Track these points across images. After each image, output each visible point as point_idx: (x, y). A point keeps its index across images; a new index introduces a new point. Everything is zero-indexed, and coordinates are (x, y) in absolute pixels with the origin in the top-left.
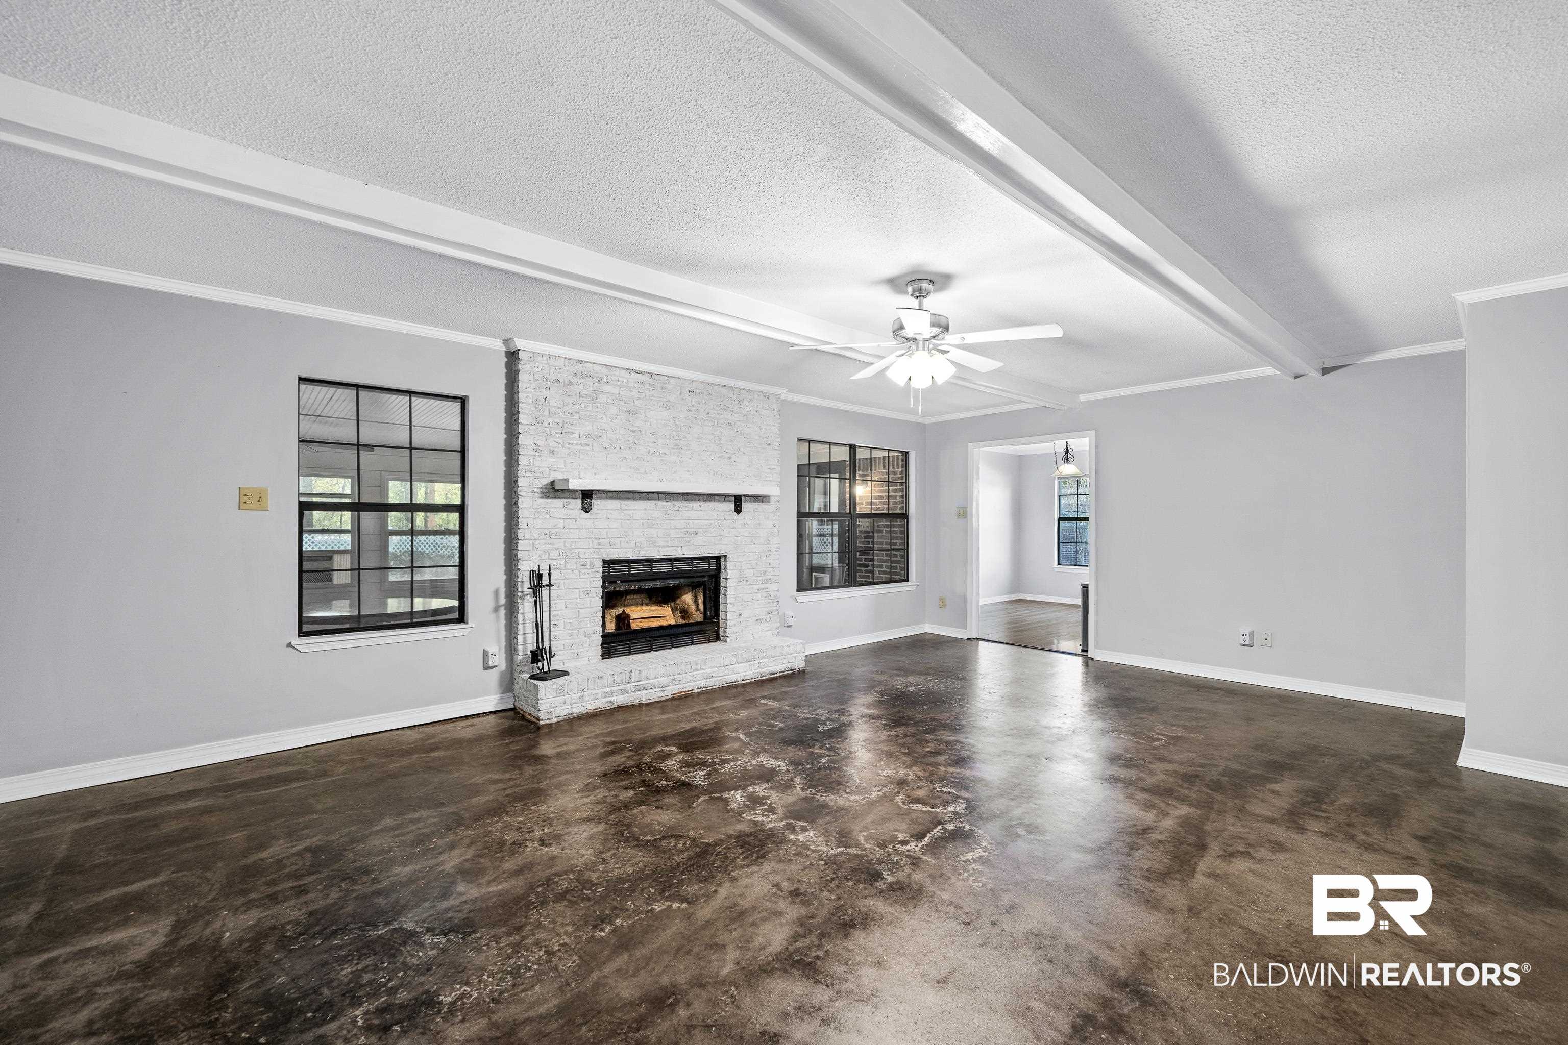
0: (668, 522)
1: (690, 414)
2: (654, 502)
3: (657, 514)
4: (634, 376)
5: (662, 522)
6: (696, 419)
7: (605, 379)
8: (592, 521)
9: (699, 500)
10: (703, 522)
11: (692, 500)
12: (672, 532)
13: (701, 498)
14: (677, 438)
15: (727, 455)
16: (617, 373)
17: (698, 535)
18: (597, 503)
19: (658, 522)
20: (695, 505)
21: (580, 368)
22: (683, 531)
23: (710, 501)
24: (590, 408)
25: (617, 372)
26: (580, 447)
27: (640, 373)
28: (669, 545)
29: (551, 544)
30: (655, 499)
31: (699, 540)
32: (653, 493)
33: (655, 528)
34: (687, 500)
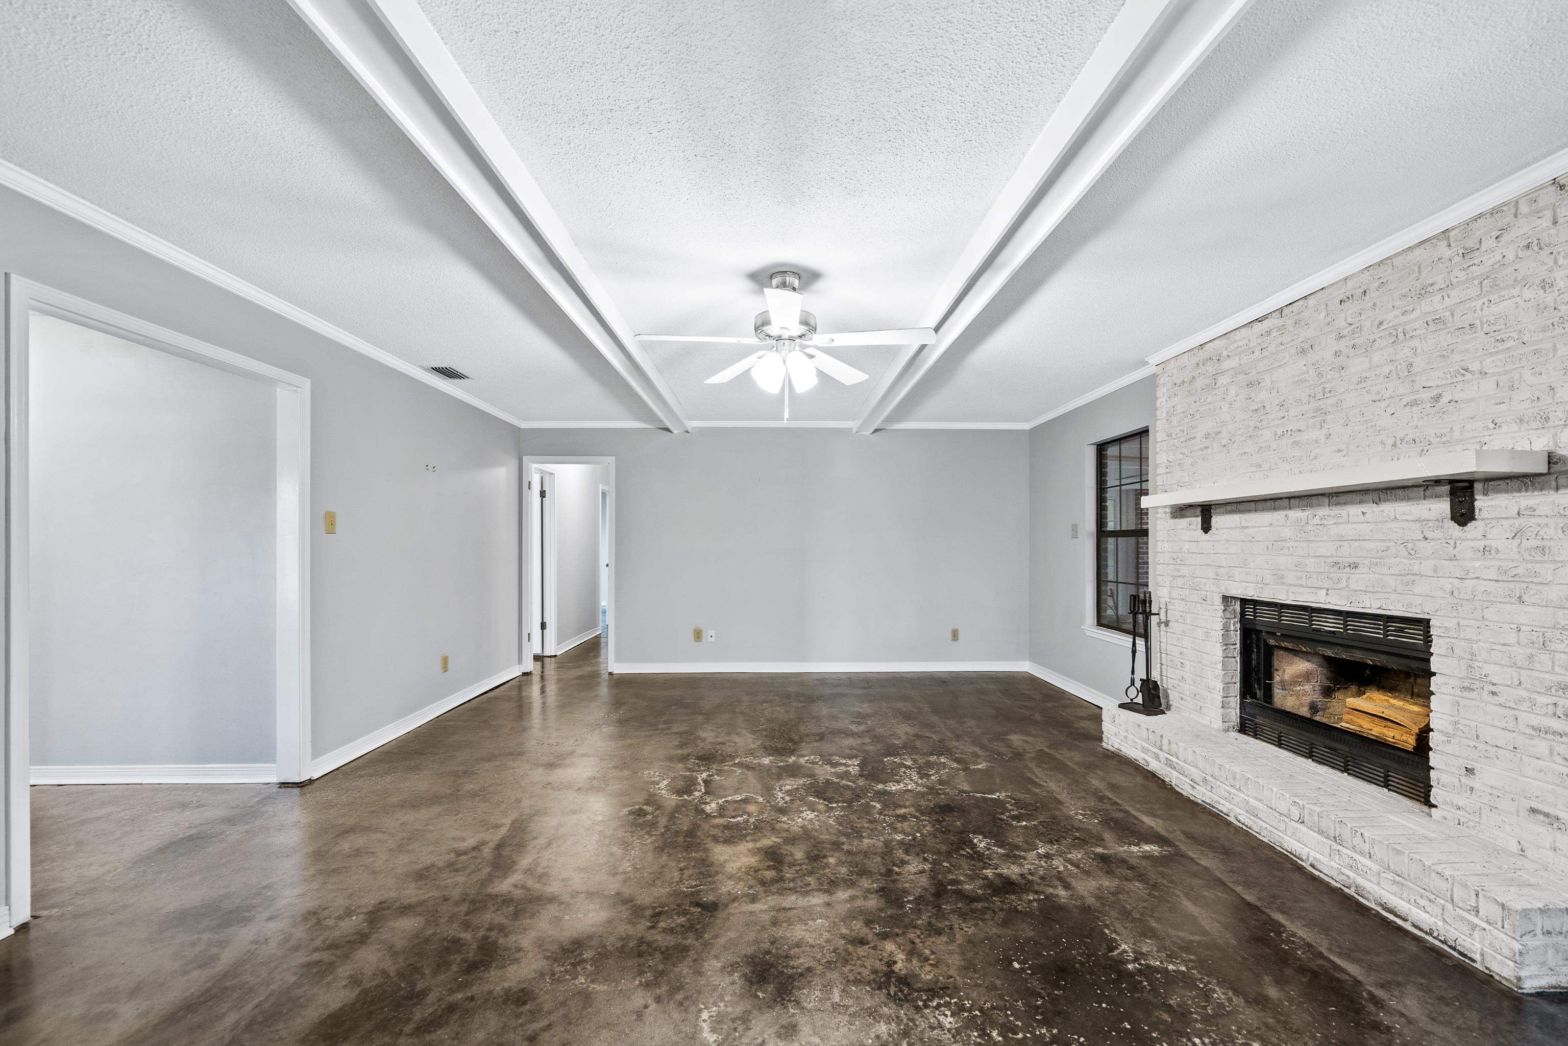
0: (1304, 544)
1: (1343, 345)
2: (1284, 513)
3: (1287, 532)
4: (1258, 327)
5: (1296, 544)
6: (1354, 347)
7: (1225, 353)
8: (1212, 543)
9: (1361, 502)
10: (1372, 545)
11: (1345, 504)
12: (1310, 561)
13: (1365, 497)
14: (1319, 396)
15: (1426, 395)
16: (1238, 338)
17: (1358, 571)
18: (1217, 520)
19: (1290, 544)
20: (1353, 511)
21: (1202, 355)
22: (1330, 560)
23: (1385, 501)
24: (1209, 400)
25: (1238, 335)
26: (1200, 453)
27: (1260, 320)
28: (1304, 583)
29: (1178, 571)
30: (1284, 508)
31: (1359, 579)
32: (1281, 498)
33: (1285, 555)
34: (1337, 504)
